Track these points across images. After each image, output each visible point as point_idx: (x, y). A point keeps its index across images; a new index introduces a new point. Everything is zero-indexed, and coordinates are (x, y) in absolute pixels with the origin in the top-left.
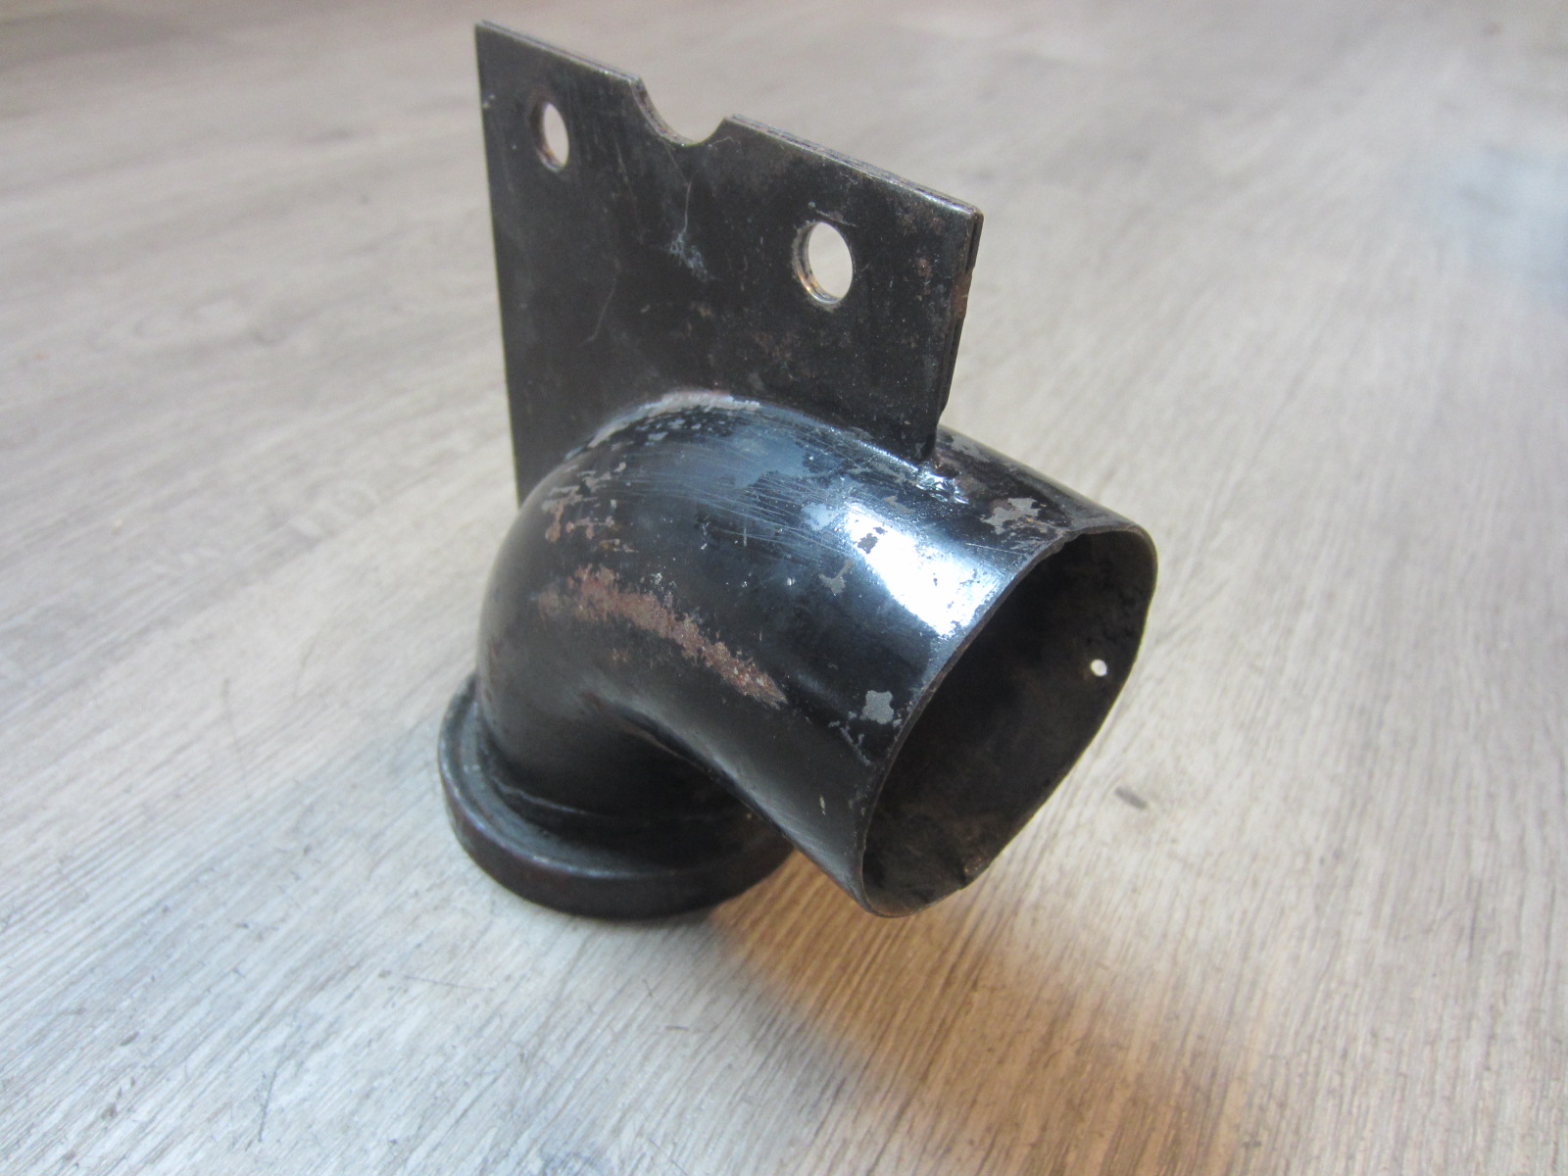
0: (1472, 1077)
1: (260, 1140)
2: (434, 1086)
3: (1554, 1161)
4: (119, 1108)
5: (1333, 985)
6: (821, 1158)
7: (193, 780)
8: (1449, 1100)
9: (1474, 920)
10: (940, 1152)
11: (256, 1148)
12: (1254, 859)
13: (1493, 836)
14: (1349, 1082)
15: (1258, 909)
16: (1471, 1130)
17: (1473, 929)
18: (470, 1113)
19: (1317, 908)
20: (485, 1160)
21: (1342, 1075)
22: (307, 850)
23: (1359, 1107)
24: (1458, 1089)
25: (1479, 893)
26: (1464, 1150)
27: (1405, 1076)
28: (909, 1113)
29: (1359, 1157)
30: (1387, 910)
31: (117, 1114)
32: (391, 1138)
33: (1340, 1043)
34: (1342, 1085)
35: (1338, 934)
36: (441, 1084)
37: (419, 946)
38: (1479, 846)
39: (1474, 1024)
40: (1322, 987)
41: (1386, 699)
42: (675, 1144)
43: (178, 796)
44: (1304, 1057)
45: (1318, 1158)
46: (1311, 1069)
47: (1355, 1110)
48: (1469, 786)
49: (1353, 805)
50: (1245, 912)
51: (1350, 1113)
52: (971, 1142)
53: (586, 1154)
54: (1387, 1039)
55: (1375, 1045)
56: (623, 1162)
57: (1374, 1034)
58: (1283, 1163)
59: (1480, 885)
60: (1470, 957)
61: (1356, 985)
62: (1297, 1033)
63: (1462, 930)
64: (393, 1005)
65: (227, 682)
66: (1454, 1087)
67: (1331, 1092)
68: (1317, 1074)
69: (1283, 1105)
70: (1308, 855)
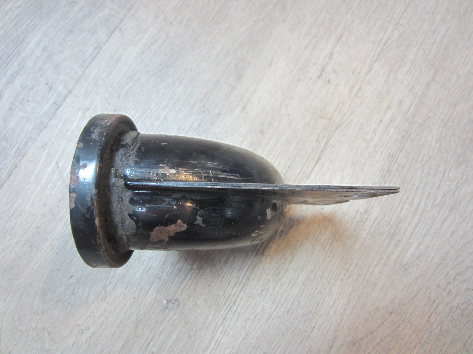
0: (375, 275)
3: (385, 294)
5: (351, 251)
6: (224, 298)
8: (368, 280)
9: (395, 231)
10: (250, 296)
11: (106, 300)
13: (411, 204)
14: (346, 276)
16: (370, 287)
17: (393, 234)
25: (400, 222)
27: (360, 275)
28: (244, 288)
29: (342, 294)
33: (347, 267)
38: (406, 206)
39: (382, 261)
42: (194, 296)
44: (338, 271)
45: (333, 295)
46: (338, 274)
48: (413, 185)
51: (344, 284)
52: (258, 294)
53: (175, 298)
54: (359, 266)
55: (356, 267)
56: (183, 301)
57: (356, 265)
58: (325, 296)
59: (401, 220)
60: (389, 242)
62: (338, 265)
63: (390, 234)
66: (370, 277)
67: (341, 280)
68: (339, 275)
69: (329, 283)
70: (358, 212)
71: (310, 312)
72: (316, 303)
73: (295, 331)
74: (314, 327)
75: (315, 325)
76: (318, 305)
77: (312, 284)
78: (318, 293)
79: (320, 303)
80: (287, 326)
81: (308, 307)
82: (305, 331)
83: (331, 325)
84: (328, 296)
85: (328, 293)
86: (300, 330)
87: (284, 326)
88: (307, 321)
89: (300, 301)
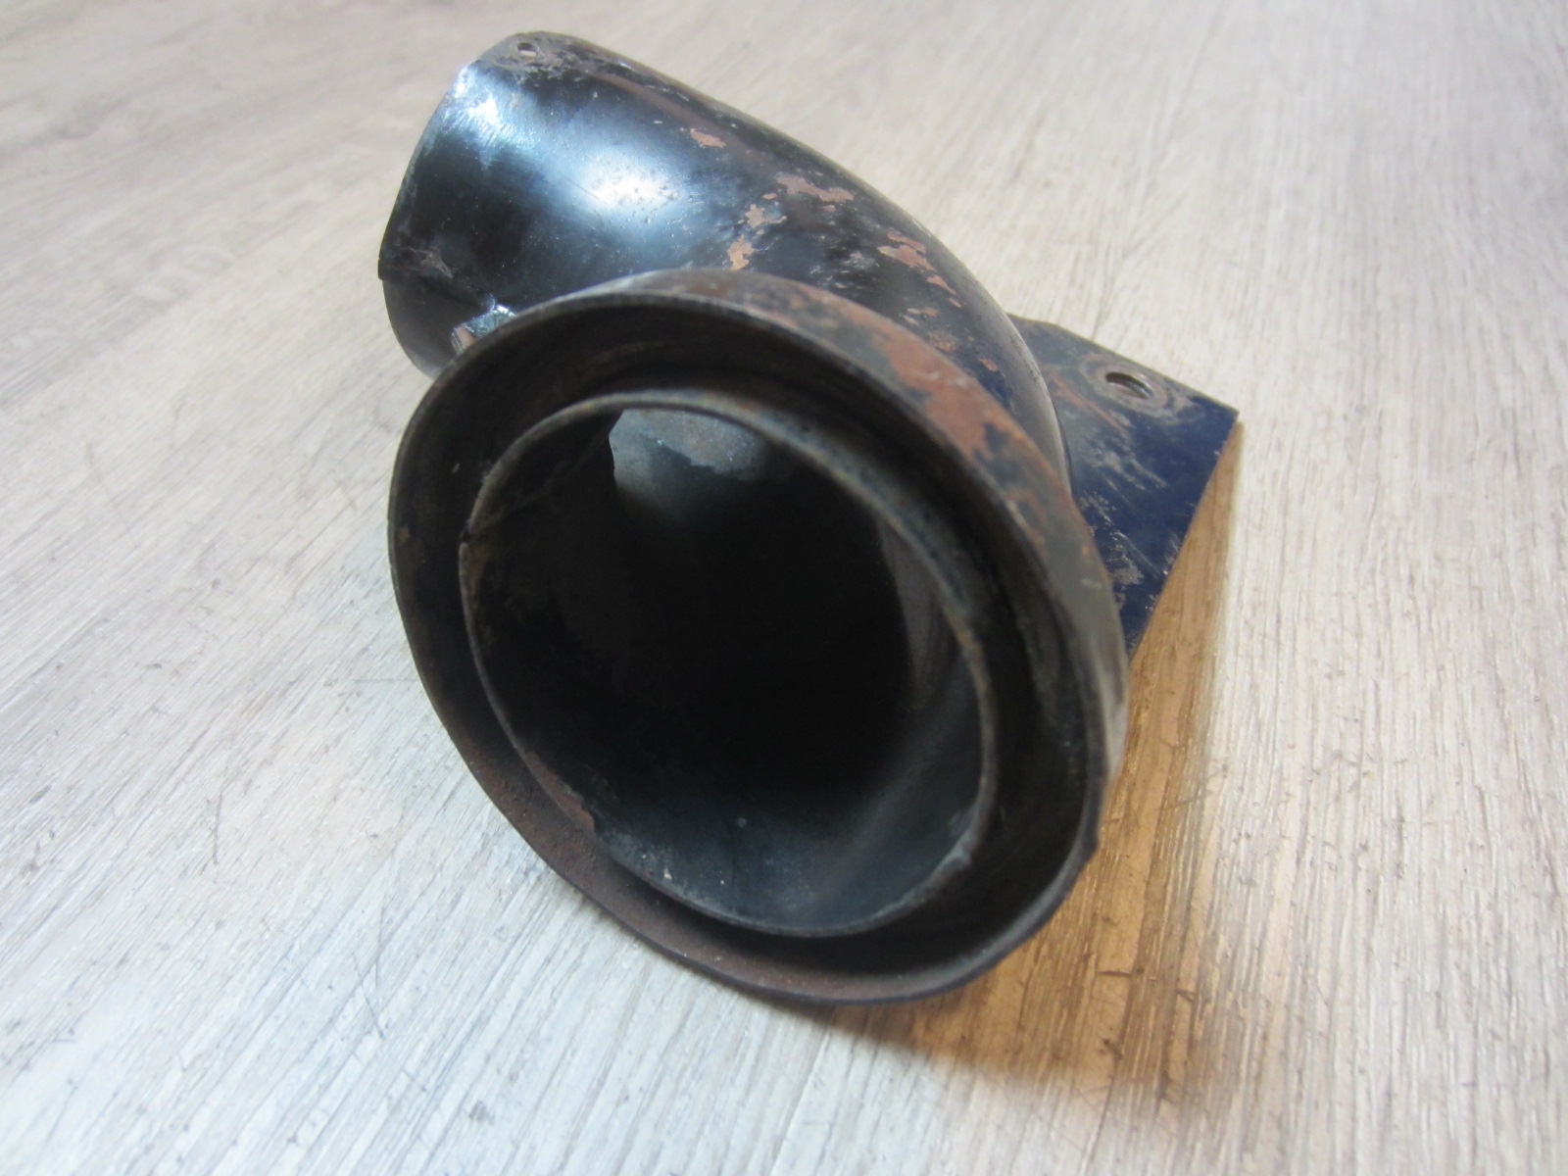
0: (1548, 579)
1: (216, 863)
2: (410, 776)
4: (39, 863)
5: (1384, 522)
7: (67, 542)
8: (1530, 601)
9: (1516, 445)
11: (212, 871)
12: (1274, 425)
13: (1515, 369)
14: (1422, 603)
15: (1289, 469)
16: (1560, 624)
17: (1516, 452)
18: (458, 794)
19: (1350, 458)
20: (485, 835)
21: (1414, 599)
22: (215, 584)
23: (1439, 623)
24: (1537, 591)
25: (1515, 422)
26: (1557, 642)
27: (1479, 589)
29: (1449, 667)
30: (1423, 450)
31: (38, 869)
32: (372, 833)
33: (1404, 571)
34: (1416, 607)
35: (1378, 477)
36: (418, 774)
37: (365, 650)
39: (1538, 532)
40: (1372, 526)
41: (1377, 270)
43: (53, 559)
44: (1370, 589)
45: (1407, 675)
46: (1380, 599)
47: (1435, 627)
48: (1481, 332)
49: (1365, 366)
50: (1275, 474)
51: (1430, 630)
54: (1453, 560)
55: (1442, 567)
57: (1437, 558)
58: (1371, 685)
59: (1514, 415)
60: (1519, 475)
61: (1408, 519)
62: (1357, 570)
63: (1505, 456)
64: (347, 709)
65: (90, 446)
66: (1532, 591)
67: (1406, 615)
68: (1388, 601)
69: (1358, 635)
70: (1329, 415)
71: (1339, 755)
72: (1345, 719)
73: (1308, 857)
74: (1401, 820)
75: (1399, 809)
76: (1360, 722)
77: (1279, 649)
78: (1329, 676)
79: (1363, 712)
80: (1248, 836)
81: (1319, 741)
82: (1365, 847)
83: (1482, 798)
84: (1384, 684)
85: (1380, 670)
86: (1336, 847)
87: (1236, 842)
88: (1349, 800)
89: (1259, 726)
